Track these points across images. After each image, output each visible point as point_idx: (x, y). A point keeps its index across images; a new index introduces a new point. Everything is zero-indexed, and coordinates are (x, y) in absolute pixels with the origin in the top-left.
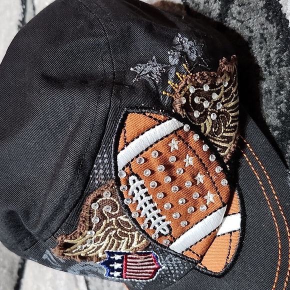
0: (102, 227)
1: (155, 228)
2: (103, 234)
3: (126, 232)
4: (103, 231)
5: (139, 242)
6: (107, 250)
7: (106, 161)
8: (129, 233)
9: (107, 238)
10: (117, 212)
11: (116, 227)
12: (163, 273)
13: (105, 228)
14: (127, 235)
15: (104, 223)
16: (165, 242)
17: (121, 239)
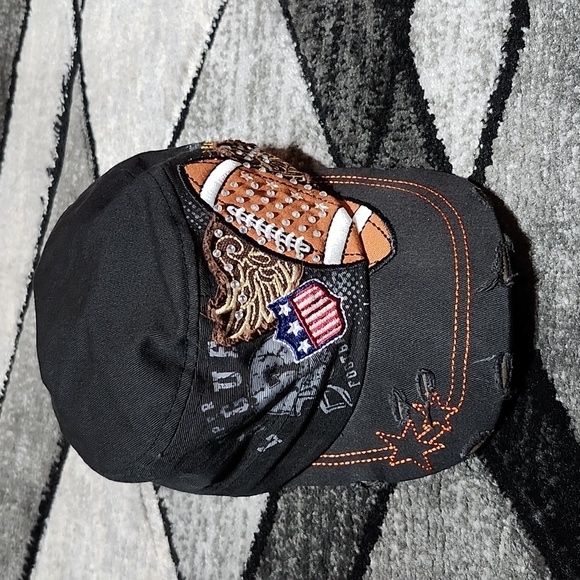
0: (241, 273)
1: (292, 249)
2: (248, 282)
3: (269, 268)
4: (245, 277)
5: (290, 274)
6: (267, 304)
7: (194, 207)
8: (273, 268)
9: (256, 284)
10: (242, 249)
11: (255, 267)
12: (347, 307)
13: (245, 273)
14: (272, 272)
15: (240, 268)
16: (315, 259)
17: (271, 280)
